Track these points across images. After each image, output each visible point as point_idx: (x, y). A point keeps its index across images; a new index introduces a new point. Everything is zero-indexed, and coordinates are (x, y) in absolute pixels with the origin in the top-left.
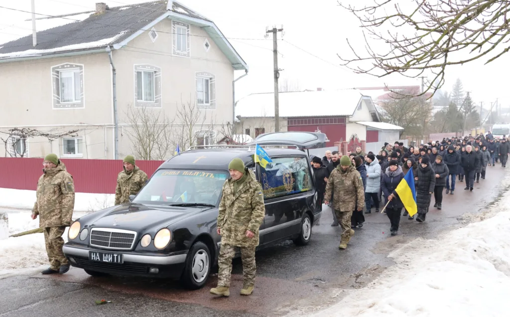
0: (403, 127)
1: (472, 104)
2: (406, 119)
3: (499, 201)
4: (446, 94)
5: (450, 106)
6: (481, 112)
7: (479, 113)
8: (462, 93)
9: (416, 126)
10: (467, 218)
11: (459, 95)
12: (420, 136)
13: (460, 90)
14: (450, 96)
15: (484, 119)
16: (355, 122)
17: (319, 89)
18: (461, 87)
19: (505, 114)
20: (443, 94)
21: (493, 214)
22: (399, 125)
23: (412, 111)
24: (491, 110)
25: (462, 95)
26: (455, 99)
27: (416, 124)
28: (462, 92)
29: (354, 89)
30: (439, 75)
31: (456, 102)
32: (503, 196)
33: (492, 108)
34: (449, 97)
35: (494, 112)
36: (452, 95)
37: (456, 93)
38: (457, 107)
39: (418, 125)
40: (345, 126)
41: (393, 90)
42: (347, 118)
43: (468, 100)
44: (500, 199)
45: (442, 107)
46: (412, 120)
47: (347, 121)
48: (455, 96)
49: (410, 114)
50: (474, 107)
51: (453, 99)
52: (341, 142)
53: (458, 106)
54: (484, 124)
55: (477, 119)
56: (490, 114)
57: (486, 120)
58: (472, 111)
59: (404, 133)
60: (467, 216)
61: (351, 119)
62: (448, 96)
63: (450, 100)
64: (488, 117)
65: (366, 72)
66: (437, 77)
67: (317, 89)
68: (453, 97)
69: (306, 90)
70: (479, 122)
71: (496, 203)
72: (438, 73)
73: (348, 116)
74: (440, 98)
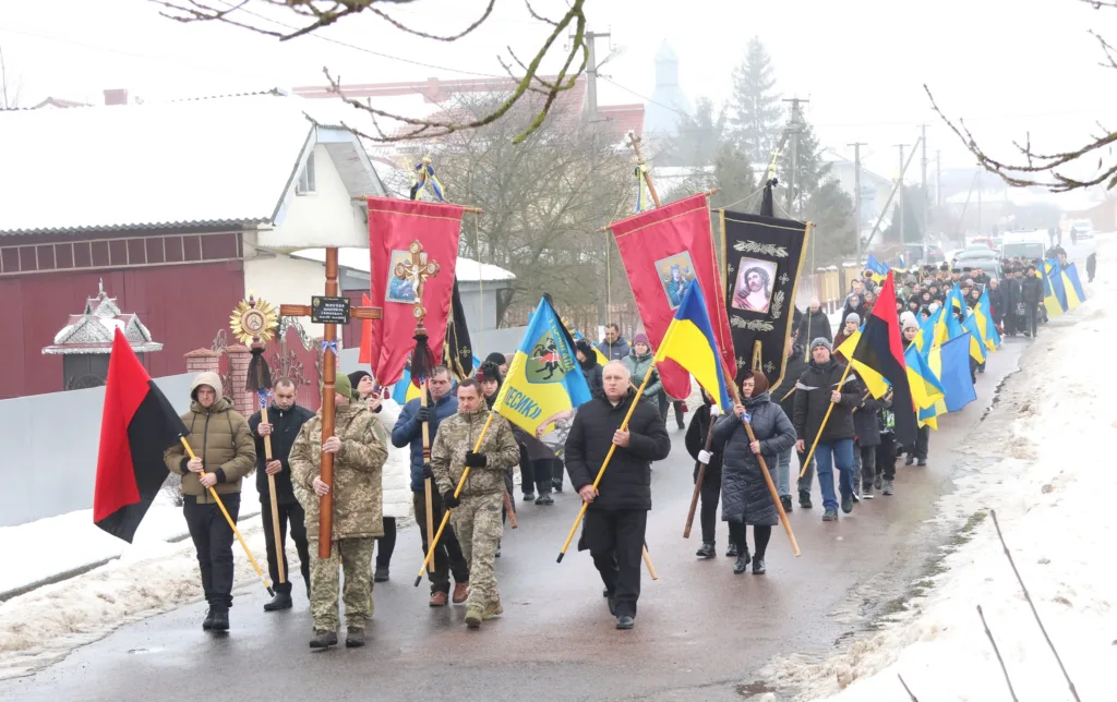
0: (512, 268)
1: (815, 152)
2: (527, 230)
3: (927, 590)
4: (705, 111)
5: (719, 165)
6: (858, 190)
7: (852, 194)
8: (773, 105)
9: (576, 263)
10: (782, 683)
11: (762, 115)
12: (592, 309)
13: (763, 94)
14: (723, 119)
15: (874, 222)
16: (287, 253)
17: (115, 97)
18: (770, 78)
19: (961, 197)
20: (693, 111)
21: (887, 657)
22: (491, 259)
23: (555, 193)
24: (901, 180)
25: (773, 114)
26: (746, 133)
27: (576, 251)
28: (770, 100)
29: (275, 92)
30: (561, 26)
31: (749, 146)
32: (942, 570)
33: (903, 171)
34: (720, 128)
35: (914, 187)
36: (732, 114)
37: (748, 104)
38: (751, 172)
39: (583, 257)
40: (240, 274)
41: (363, 101)
42: (246, 236)
43: (798, 138)
44: (930, 584)
45: (688, 171)
46: (553, 233)
47: (247, 249)
48: (744, 118)
49: (545, 204)
50: (828, 168)
51: (736, 134)
52: (219, 352)
53: (754, 166)
54: (876, 240)
55: (841, 224)
56: (897, 198)
57: (883, 227)
58: (821, 183)
59: (517, 295)
60: (783, 672)
61: (266, 239)
62: (715, 118)
63: (724, 137)
64: (891, 208)
65: (220, 15)
66: (553, 38)
67: (103, 98)
68: (734, 121)
69: (50, 100)
70: (852, 234)
71: (914, 601)
72: (559, 19)
73: (251, 226)
74: (680, 130)
